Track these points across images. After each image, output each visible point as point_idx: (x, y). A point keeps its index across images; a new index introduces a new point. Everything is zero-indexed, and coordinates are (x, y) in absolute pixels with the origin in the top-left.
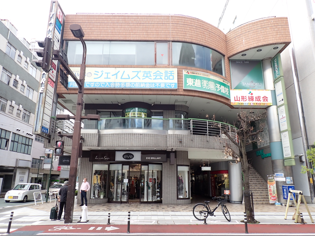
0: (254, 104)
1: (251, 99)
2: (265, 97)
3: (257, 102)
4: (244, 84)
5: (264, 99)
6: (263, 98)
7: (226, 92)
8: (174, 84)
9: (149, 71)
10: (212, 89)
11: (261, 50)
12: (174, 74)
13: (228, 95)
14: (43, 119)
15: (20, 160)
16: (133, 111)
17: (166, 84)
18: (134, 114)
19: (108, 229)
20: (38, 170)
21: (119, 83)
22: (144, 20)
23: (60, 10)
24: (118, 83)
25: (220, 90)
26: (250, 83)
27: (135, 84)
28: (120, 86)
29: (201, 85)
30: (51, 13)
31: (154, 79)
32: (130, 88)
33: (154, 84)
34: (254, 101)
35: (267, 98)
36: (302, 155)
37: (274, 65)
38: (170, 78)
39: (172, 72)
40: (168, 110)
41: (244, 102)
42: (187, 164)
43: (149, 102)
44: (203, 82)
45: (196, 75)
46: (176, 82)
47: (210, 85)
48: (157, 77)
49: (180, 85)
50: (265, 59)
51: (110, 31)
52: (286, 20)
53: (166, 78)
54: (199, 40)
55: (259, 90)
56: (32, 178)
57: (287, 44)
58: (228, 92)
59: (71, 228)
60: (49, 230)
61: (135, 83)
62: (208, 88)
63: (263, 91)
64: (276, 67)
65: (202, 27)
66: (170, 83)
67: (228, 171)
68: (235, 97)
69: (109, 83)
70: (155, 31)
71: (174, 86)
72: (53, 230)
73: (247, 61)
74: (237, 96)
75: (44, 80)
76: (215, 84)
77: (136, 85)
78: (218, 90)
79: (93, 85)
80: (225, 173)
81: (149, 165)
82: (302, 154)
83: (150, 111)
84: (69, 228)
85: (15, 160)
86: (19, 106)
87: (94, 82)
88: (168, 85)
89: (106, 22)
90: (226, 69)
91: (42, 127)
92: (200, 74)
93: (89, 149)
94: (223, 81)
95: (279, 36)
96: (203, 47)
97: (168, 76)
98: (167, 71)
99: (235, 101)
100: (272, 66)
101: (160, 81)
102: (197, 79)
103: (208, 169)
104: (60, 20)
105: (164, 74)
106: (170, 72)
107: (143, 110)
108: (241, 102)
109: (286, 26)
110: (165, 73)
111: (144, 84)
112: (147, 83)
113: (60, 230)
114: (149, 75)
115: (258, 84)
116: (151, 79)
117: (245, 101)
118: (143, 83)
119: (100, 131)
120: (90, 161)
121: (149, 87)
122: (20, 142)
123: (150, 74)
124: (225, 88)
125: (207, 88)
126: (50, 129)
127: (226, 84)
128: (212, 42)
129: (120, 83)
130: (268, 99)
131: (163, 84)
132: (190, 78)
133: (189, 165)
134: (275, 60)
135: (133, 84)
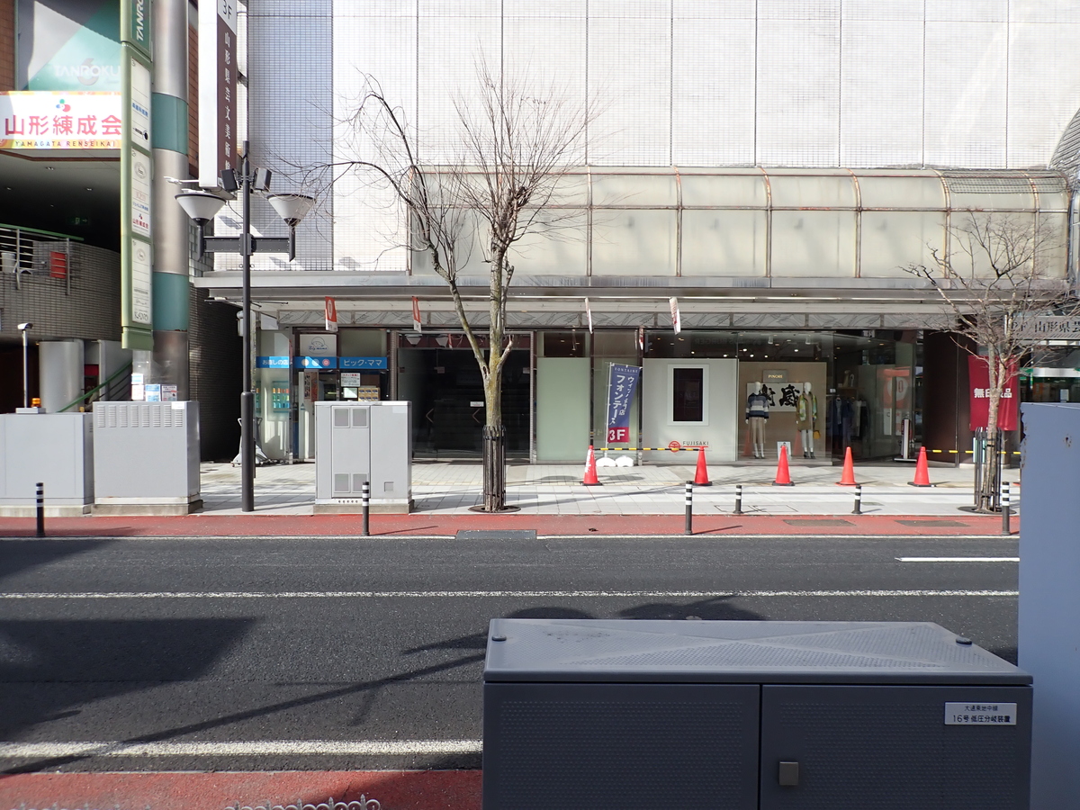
0: (71, 144)
1: (64, 125)
2: (111, 119)
3: (83, 137)
5: (108, 127)
6: (105, 124)
34: (71, 132)
41: (39, 139)
55: (93, 94)
68: (7, 120)
74: (15, 117)
99: (8, 132)
108: (27, 137)
117: (42, 133)
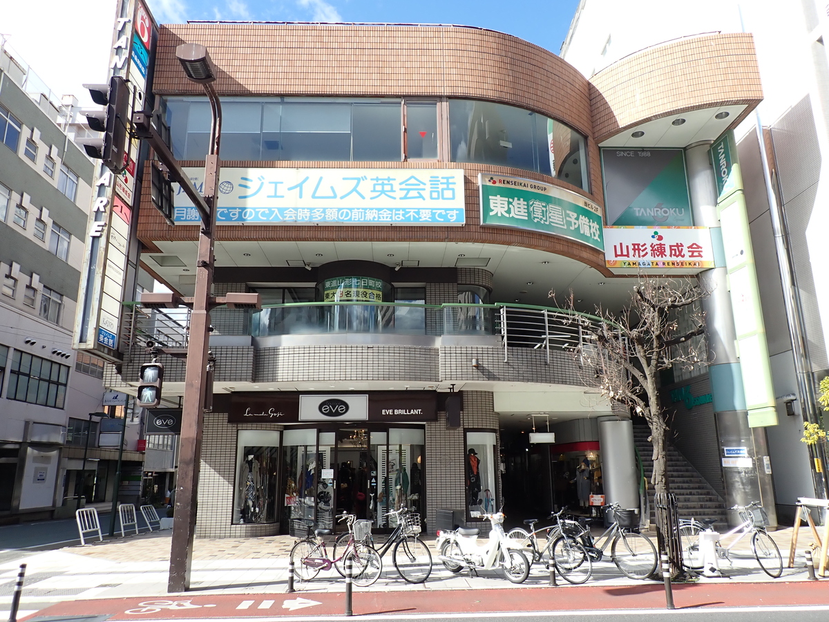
0: (666, 264)
1: (659, 250)
2: (695, 246)
3: (674, 258)
4: (638, 212)
5: (693, 252)
6: (690, 249)
7: (594, 233)
8: (455, 212)
9: (389, 177)
10: (557, 223)
11: (684, 121)
12: (454, 183)
13: (599, 240)
14: (100, 309)
15: (34, 423)
16: (345, 287)
17: (434, 211)
18: (348, 294)
19: (289, 604)
20: (86, 449)
21: (308, 209)
22: (372, 40)
23: (144, 13)
24: (306, 210)
25: (576, 226)
26: (655, 209)
27: (351, 212)
28: (311, 217)
29: (529, 213)
30: (119, 19)
31: (401, 198)
32: (337, 222)
33: (401, 212)
34: (666, 256)
35: (701, 248)
36: (792, 397)
37: (718, 161)
38: (445, 196)
39: (450, 181)
40: (439, 283)
41: (641, 260)
42: (492, 427)
43: (389, 262)
44: (531, 206)
45: (513, 187)
46: (463, 206)
47: (552, 214)
48: (411, 192)
49: (473, 214)
50: (693, 145)
51: (280, 69)
52: (747, 40)
53: (435, 195)
54: (520, 93)
55: (679, 228)
56: (69, 472)
57: (752, 104)
58: (598, 232)
59: (188, 605)
60: (127, 612)
61: (351, 209)
62: (546, 221)
63: (690, 229)
64: (723, 167)
65: (527, 60)
66: (446, 210)
67: (597, 445)
68: (615, 246)
69: (281, 210)
70: (403, 70)
71: (455, 217)
72: (139, 611)
73: (647, 151)
74: (621, 244)
75: (102, 202)
76: (565, 212)
77: (353, 214)
78: (572, 228)
79: (237, 216)
80: (592, 449)
81: (390, 429)
82: (794, 395)
83: (390, 287)
84: (182, 605)
85: (23, 423)
86: (31, 277)
87: (239, 208)
88: (440, 215)
89: (269, 45)
90: (592, 172)
91: (99, 331)
92: (525, 185)
93: (226, 389)
94: (585, 203)
95: (730, 83)
96: (530, 112)
97: (440, 190)
98: (438, 177)
99: (616, 256)
100: (711, 164)
101: (417, 203)
102: (516, 199)
103: (548, 438)
104: (145, 39)
105: (428, 184)
106: (445, 181)
107: (371, 283)
108: (631, 259)
109: (748, 57)
110: (430, 181)
111: (374, 211)
112: (383, 209)
113: (158, 610)
114: (387, 188)
115: (675, 211)
116: (395, 198)
117: (643, 256)
118: (372, 209)
119: (258, 338)
120: (230, 421)
121: (388, 219)
122: (35, 373)
123: (392, 185)
124: (590, 222)
125: (542, 222)
126: (121, 336)
127: (593, 211)
128: (554, 99)
129: (311, 209)
130: (701, 251)
131: (427, 210)
132: (499, 196)
133: (497, 428)
134: (721, 148)
135: (347, 212)
